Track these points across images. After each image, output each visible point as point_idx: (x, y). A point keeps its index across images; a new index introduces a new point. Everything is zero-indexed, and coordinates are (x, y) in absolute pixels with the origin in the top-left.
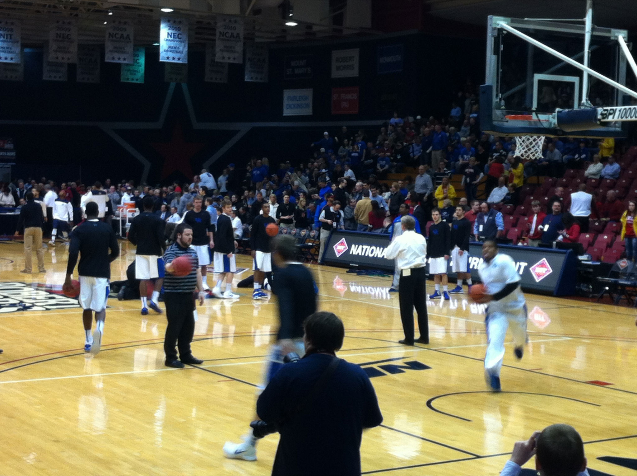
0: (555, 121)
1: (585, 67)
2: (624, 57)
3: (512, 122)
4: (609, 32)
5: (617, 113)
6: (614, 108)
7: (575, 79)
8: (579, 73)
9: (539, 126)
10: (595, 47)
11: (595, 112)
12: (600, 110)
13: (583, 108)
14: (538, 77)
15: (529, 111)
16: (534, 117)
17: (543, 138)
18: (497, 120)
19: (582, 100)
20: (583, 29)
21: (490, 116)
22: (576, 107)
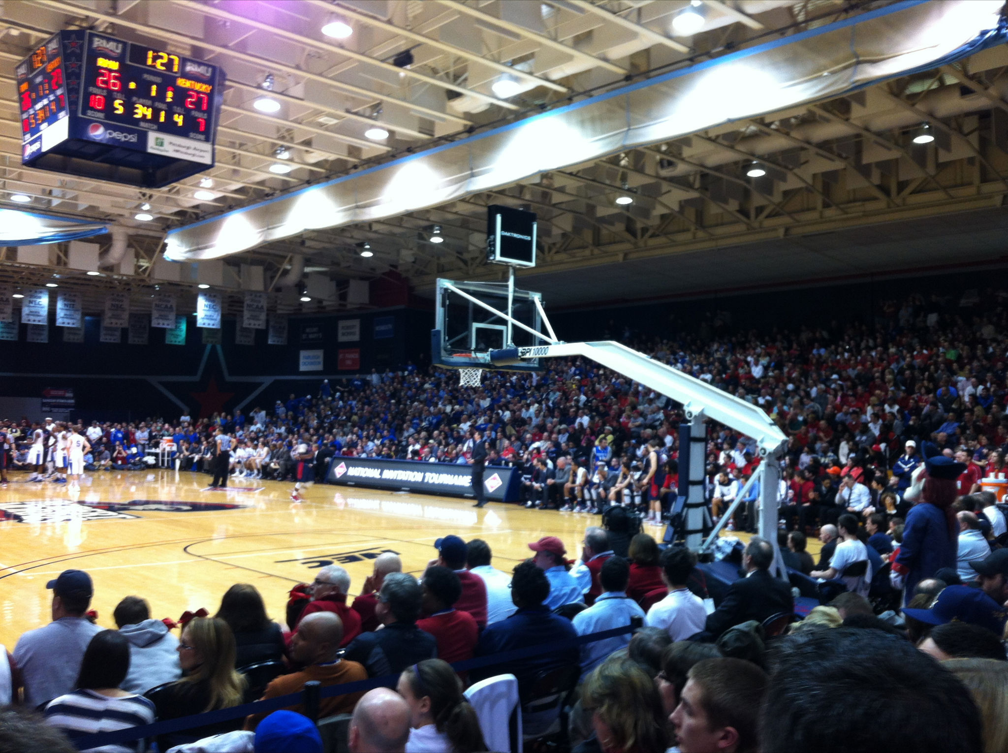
0: (488, 358)
1: (509, 318)
2: (539, 314)
3: (457, 358)
4: (528, 294)
5: (532, 351)
6: (530, 348)
7: (503, 327)
8: (504, 322)
9: (477, 361)
10: (516, 304)
11: (516, 351)
12: (520, 349)
13: (508, 348)
14: (476, 325)
15: (470, 351)
16: (473, 355)
17: (481, 371)
18: (444, 356)
19: (508, 342)
20: (507, 291)
21: (439, 353)
22: (504, 347)
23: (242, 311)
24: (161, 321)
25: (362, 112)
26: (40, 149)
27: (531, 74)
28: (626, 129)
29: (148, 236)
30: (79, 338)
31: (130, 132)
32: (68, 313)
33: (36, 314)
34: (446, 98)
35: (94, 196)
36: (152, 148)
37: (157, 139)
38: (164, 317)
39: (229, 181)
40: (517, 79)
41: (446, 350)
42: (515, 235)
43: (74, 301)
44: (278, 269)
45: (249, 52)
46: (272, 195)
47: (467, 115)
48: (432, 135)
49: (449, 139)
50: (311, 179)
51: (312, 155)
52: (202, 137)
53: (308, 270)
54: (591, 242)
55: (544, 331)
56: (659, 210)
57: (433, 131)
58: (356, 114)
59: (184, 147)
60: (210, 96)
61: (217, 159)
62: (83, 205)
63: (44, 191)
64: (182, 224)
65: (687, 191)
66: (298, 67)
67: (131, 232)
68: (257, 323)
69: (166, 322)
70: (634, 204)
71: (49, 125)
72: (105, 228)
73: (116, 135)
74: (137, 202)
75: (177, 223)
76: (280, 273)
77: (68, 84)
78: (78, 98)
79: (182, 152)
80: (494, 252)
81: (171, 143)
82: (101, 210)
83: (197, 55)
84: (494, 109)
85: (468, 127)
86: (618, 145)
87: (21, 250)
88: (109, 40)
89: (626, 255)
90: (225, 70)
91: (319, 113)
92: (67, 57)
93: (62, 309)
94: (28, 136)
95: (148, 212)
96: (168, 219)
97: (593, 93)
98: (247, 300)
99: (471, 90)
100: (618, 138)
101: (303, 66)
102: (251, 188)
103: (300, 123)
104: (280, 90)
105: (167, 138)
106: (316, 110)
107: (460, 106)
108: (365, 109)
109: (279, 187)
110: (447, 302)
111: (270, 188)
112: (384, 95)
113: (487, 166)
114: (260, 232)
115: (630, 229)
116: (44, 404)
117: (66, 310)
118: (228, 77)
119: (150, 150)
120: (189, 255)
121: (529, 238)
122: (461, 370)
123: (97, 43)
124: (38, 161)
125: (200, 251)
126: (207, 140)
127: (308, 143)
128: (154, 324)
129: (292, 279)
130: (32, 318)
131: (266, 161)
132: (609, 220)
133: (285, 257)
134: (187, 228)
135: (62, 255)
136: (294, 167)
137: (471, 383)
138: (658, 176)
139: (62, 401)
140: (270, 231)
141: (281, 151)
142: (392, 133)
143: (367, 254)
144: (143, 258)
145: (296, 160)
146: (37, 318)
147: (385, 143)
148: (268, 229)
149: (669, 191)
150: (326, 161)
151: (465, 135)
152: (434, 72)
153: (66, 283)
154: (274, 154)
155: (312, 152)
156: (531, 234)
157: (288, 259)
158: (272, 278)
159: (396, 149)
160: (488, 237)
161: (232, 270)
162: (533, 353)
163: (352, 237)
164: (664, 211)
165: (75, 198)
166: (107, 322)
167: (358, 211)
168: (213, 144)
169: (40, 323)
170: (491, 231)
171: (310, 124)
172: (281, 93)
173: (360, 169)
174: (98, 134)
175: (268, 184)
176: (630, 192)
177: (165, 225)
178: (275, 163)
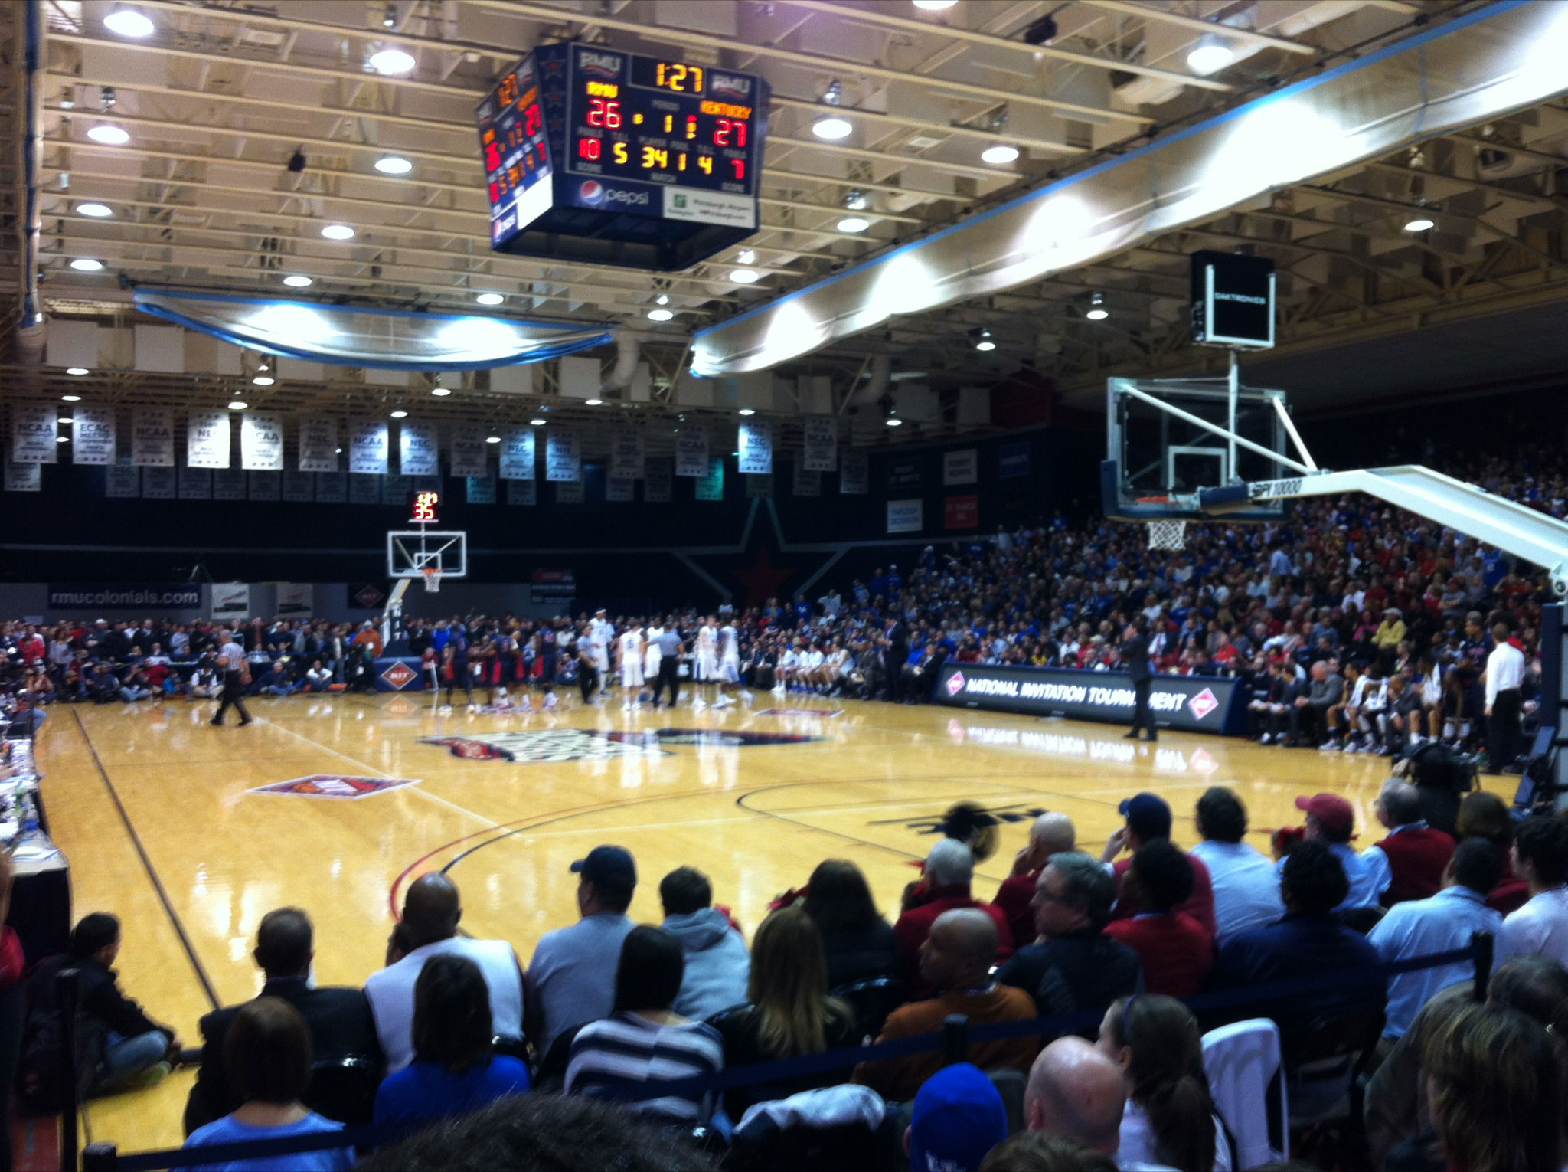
0: (1198, 502)
1: (1231, 435)
2: (1282, 425)
3: (1144, 505)
4: (1261, 393)
5: (1273, 489)
6: (1269, 482)
7: (1220, 451)
8: (1223, 443)
9: (1178, 509)
10: (1245, 413)
11: (1245, 489)
12: (1252, 486)
13: (1231, 485)
14: (1174, 450)
15: (1162, 491)
16: (1171, 498)
17: (1184, 523)
18: (1123, 502)
19: (1230, 475)
20: (1227, 390)
21: (1114, 498)
22: (1224, 483)
23: (802, 446)
24: (689, 467)
25: (976, 124)
26: (514, 226)
27: (1251, 30)
28: (1420, 105)
29: (666, 343)
30: (577, 496)
31: (638, 189)
32: (562, 461)
33: (519, 464)
34: (1109, 85)
35: (589, 288)
36: (671, 211)
37: (677, 196)
38: (693, 461)
39: (780, 251)
40: (1227, 42)
41: (1125, 492)
42: (1239, 298)
43: (569, 443)
44: (853, 379)
45: (805, 49)
46: (842, 266)
47: (1146, 109)
48: (1089, 148)
49: (1117, 150)
50: (898, 237)
51: (900, 198)
52: (740, 188)
53: (896, 377)
54: (1361, 298)
55: (1293, 453)
56: (1483, 238)
57: (1089, 140)
58: (967, 126)
59: (714, 205)
60: (749, 123)
61: (762, 218)
62: (575, 303)
63: (521, 287)
64: (713, 322)
65: (1533, 201)
66: (877, 64)
67: (644, 338)
68: (823, 462)
69: (695, 468)
70: (1437, 229)
71: (526, 188)
72: (607, 335)
73: (620, 196)
74: (651, 294)
75: (706, 320)
76: (855, 385)
77: (549, 126)
78: (563, 146)
79: (713, 214)
80: (1202, 329)
81: (696, 201)
82: (601, 308)
83: (728, 64)
84: (1190, 94)
85: (1147, 130)
86: (1407, 134)
87: (495, 373)
88: (601, 53)
89: (1424, 316)
90: (770, 79)
91: (909, 132)
92: (545, 87)
93: (553, 456)
94: (497, 208)
95: (666, 307)
96: (692, 316)
97: (1360, 50)
98: (809, 429)
99: (1152, 67)
100: (1407, 120)
101: (885, 62)
102: (809, 258)
103: (881, 151)
104: (850, 105)
105: (691, 194)
106: (905, 128)
107: (1133, 95)
108: (980, 119)
109: (853, 254)
110: (1126, 415)
111: (839, 256)
112: (1011, 91)
113: (1181, 187)
114: (825, 325)
115: (1431, 273)
116: (534, 593)
117: (560, 457)
118: (774, 92)
119: (667, 215)
120: (724, 367)
121: (1262, 301)
122: (1150, 524)
123: (587, 60)
124: (514, 243)
125: (739, 361)
126: (747, 192)
127: (894, 181)
128: (681, 471)
129: (873, 392)
130: (513, 470)
131: (832, 215)
132: (1394, 260)
133: (861, 360)
134: (722, 326)
135: (550, 377)
136: (876, 219)
137: (1168, 545)
138: (1478, 180)
139: (559, 587)
140: (839, 322)
141: (854, 197)
142: (1023, 150)
143: (986, 347)
144: (660, 375)
145: (877, 209)
146: (521, 471)
147: (1013, 168)
148: (838, 319)
149: (1498, 204)
150: (921, 206)
151: (1143, 141)
152: (1089, 46)
153: (558, 418)
154: (843, 203)
155: (900, 195)
156: (1266, 296)
157: (866, 362)
158: (844, 393)
159: (1032, 175)
160: (1193, 304)
161: (786, 385)
162: (1273, 490)
163: (962, 322)
164: (1491, 238)
165: (565, 294)
166: (614, 472)
167: (972, 279)
168: (757, 197)
169: (525, 478)
170: (1199, 293)
171: (897, 151)
172: (853, 108)
173: (974, 213)
174: (593, 196)
175: (834, 251)
176: (1427, 211)
177: (690, 325)
178: (845, 217)
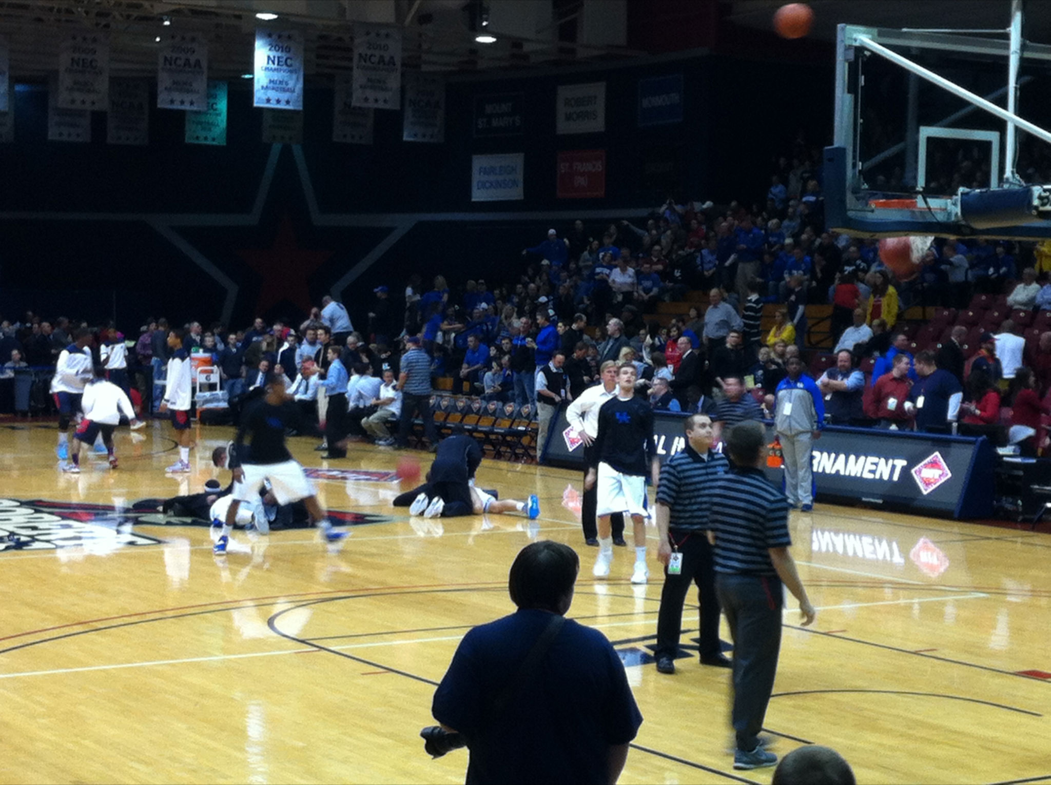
0: (958, 210)
1: (1009, 115)
3: (880, 212)
7: (992, 136)
9: (929, 219)
10: (1027, 78)
11: (1028, 194)
12: (1037, 190)
13: (1006, 186)
14: (926, 132)
16: (920, 202)
18: (852, 208)
19: (1006, 171)
20: (1006, 47)
21: (843, 202)
22: (994, 185)
41: (856, 191)
110: (862, 80)
